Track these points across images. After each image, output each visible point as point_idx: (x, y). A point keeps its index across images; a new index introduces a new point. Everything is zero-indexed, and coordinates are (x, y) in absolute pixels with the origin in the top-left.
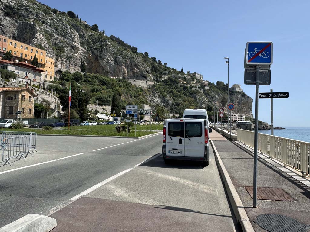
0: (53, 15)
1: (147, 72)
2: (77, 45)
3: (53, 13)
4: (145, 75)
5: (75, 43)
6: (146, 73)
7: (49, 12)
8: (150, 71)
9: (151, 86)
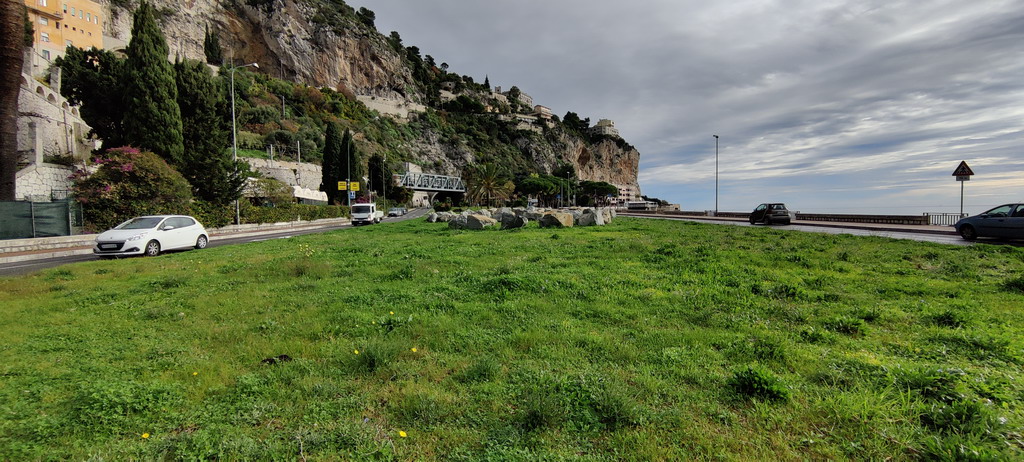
1: (404, 78)
4: (400, 87)
6: (402, 81)
8: (411, 78)
9: (417, 116)
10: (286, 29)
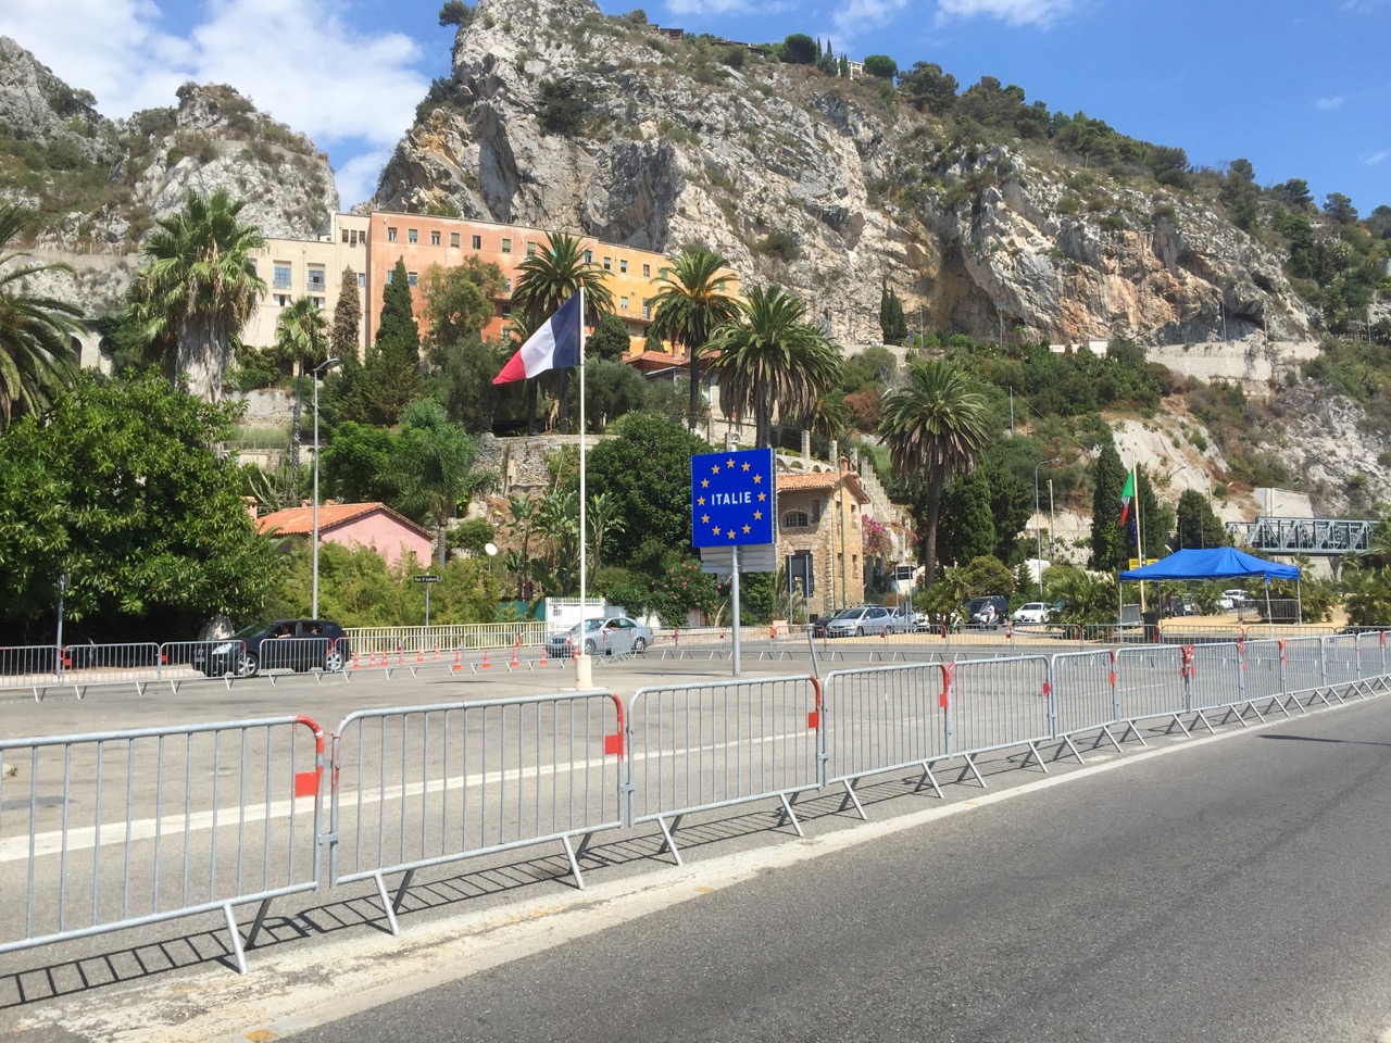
0: (731, 80)
1: (1264, 283)
2: (854, 203)
3: (730, 69)
4: (1253, 309)
5: (841, 198)
6: (1259, 294)
7: (714, 68)
8: (1280, 278)
9: (1298, 370)
10: (1005, 240)
